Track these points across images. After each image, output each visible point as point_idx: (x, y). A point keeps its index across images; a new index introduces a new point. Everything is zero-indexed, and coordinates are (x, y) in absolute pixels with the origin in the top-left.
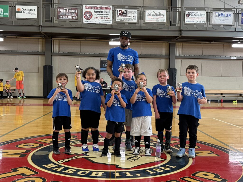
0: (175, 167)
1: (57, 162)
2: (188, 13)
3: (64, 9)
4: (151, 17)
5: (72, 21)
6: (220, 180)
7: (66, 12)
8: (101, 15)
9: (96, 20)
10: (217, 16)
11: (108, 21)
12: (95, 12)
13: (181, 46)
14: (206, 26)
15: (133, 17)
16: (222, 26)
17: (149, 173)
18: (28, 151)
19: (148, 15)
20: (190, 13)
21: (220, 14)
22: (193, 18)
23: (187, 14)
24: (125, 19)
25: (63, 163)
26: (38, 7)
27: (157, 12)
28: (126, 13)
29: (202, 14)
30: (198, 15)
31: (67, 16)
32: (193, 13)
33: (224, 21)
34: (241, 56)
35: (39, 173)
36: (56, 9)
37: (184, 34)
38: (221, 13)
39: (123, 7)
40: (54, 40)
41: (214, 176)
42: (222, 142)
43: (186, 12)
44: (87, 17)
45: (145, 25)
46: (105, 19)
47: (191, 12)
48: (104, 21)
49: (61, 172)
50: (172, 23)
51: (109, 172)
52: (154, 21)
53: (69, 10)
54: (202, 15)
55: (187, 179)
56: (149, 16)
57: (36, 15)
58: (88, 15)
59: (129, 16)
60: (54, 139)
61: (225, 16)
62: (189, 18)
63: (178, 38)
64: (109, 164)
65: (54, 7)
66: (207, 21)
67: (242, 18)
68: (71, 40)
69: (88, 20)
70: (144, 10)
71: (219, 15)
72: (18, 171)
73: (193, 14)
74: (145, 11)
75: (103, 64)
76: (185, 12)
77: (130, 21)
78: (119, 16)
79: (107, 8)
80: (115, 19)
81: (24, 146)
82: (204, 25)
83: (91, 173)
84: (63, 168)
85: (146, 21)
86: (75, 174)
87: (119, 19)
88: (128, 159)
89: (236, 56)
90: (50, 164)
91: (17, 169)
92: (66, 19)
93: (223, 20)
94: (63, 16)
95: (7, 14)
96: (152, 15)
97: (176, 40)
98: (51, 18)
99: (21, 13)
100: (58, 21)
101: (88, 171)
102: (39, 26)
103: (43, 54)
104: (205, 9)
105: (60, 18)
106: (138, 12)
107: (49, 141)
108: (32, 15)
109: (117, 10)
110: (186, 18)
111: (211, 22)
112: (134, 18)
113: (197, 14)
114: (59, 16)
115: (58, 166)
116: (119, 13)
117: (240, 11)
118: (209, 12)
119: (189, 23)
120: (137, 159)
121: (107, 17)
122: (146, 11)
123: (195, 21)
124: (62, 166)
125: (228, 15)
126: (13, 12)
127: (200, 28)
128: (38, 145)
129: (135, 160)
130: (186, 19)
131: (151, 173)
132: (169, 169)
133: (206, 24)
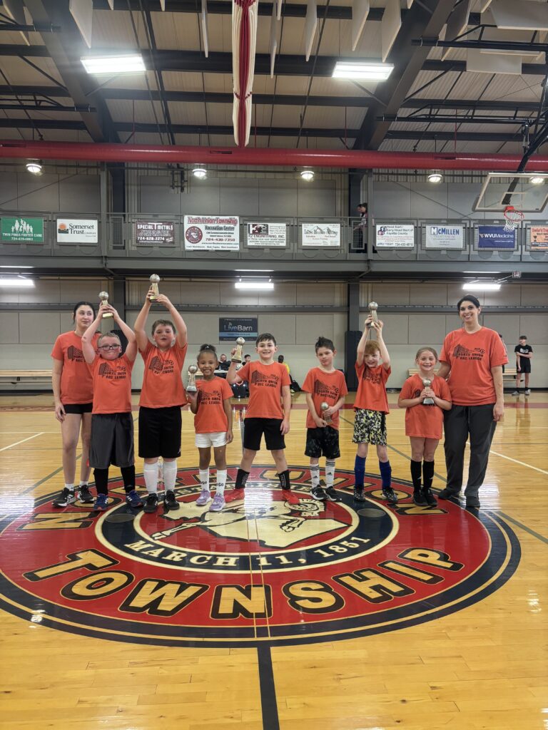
0: (368, 540)
1: (151, 536)
2: (381, 228)
3: (149, 225)
4: (312, 236)
5: (164, 246)
6: (449, 565)
7: (152, 229)
8: (219, 233)
9: (208, 243)
10: (434, 234)
11: (230, 246)
12: (207, 228)
13: (370, 290)
14: (414, 252)
15: (279, 236)
16: (444, 252)
17: (322, 555)
18: (95, 514)
19: (307, 233)
20: (384, 228)
21: (440, 230)
22: (390, 238)
23: (380, 231)
24: (264, 240)
26: (100, 221)
27: (324, 227)
28: (264, 229)
29: (407, 230)
30: (400, 232)
31: (155, 237)
32: (390, 228)
33: (448, 243)
35: (120, 562)
36: (133, 224)
37: (376, 268)
38: (442, 229)
39: (260, 219)
40: (131, 283)
41: (438, 556)
43: (377, 226)
44: (192, 237)
45: (301, 251)
46: (227, 242)
47: (386, 226)
48: (224, 245)
49: (159, 559)
51: (249, 556)
52: (318, 243)
53: (157, 225)
54: (407, 232)
56: (308, 235)
57: (95, 236)
58: (194, 235)
59: (271, 234)
61: (449, 234)
62: (382, 237)
63: (364, 275)
64: (247, 538)
65: (130, 221)
66: (416, 242)
67: (480, 236)
69: (195, 243)
70: (300, 224)
71: (438, 232)
72: (80, 558)
73: (390, 230)
74: (301, 226)
75: (225, 326)
76: (375, 227)
77: (274, 245)
78: (253, 235)
79: (229, 222)
80: (245, 241)
82: (411, 250)
83: (215, 558)
84: (163, 549)
85: (303, 244)
86: (184, 562)
87: (252, 241)
88: (281, 527)
90: (138, 541)
91: (77, 555)
92: (153, 242)
93: (446, 241)
94: (147, 238)
95: (40, 235)
96: (316, 232)
97: (361, 277)
98: (124, 241)
99: (68, 233)
100: (137, 246)
102: (102, 257)
104: (412, 220)
105: (140, 242)
106: (288, 227)
108: (87, 236)
109: (248, 223)
110: (377, 238)
111: (423, 245)
112: (280, 240)
113: (397, 230)
114: (139, 237)
115: (152, 546)
116: (252, 229)
117: (477, 224)
118: (419, 225)
119: (384, 247)
120: (298, 526)
121: (229, 238)
122: (303, 225)
123: (394, 243)
124: (160, 547)
125: (454, 232)
126: (52, 231)
127: (403, 256)
128: (112, 500)
129: (294, 528)
131: (325, 556)
132: (357, 545)
133: (415, 249)
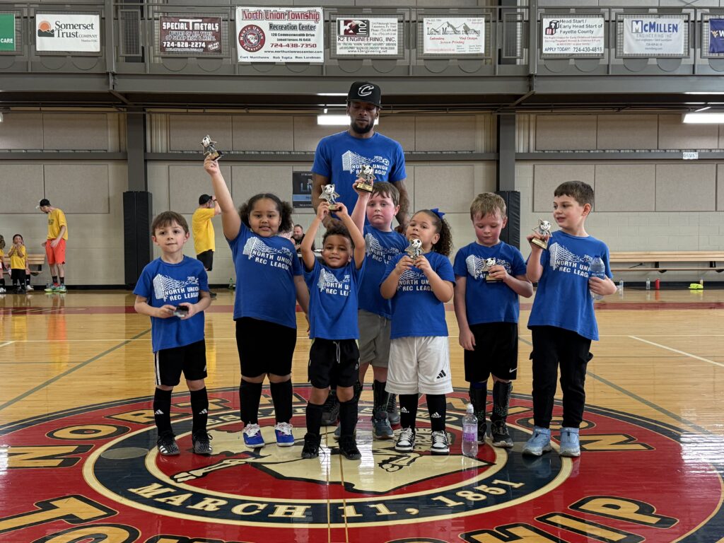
0: (521, 484)
1: (172, 478)
2: (551, 23)
3: (180, 22)
4: (439, 39)
5: (205, 55)
6: (654, 520)
7: (186, 29)
8: (292, 35)
9: (275, 51)
10: (637, 31)
11: (310, 55)
12: (271, 27)
13: (532, 125)
14: (604, 62)
15: (387, 39)
16: (653, 62)
17: (445, 503)
18: (85, 449)
19: (431, 33)
20: (556, 24)
21: (646, 25)
22: (565, 39)
23: (549, 28)
24: (363, 46)
25: (188, 482)
26: (103, 16)
27: (458, 22)
28: (363, 28)
29: (592, 27)
30: (582, 29)
31: (190, 43)
32: (566, 22)
33: (660, 47)
34: (711, 150)
35: (118, 512)
36: (156, 21)
37: (541, 88)
38: (650, 23)
39: (356, 11)
40: (153, 115)
41: (637, 508)
42: (661, 406)
43: (544, 20)
44: (250, 42)
45: (422, 63)
46: (304, 49)
47: (559, 20)
48: (299, 55)
49: (182, 508)
50: (504, 56)
51: (326, 504)
52: (450, 50)
53: (193, 23)
54: (592, 29)
55: (558, 519)
56: (433, 36)
57: (95, 41)
58: (252, 39)
59: (374, 36)
60: (160, 412)
61: (661, 31)
62: (552, 38)
63: (523, 101)
64: (325, 480)
65: (151, 16)
66: (607, 45)
67: (712, 35)
68: (204, 114)
69: (253, 51)
70: (420, 18)
71: (644, 27)
72: (56, 507)
73: (565, 27)
74: (422, 22)
75: (302, 184)
76: (540, 22)
77: (378, 53)
78: (346, 38)
79: (307, 16)
80: (332, 48)
81: (72, 432)
82: (599, 59)
83: (271, 508)
84: (189, 495)
85: (426, 52)
86: (224, 512)
87: (344, 47)
88: (381, 465)
89: (695, 150)
90: (149, 484)
91: (53, 503)
92: (188, 50)
93: (656, 42)
94: (179, 43)
95: (10, 41)
96: (445, 32)
97: (517, 105)
98: (143, 48)
100: (163, 58)
101: (262, 502)
102: (108, 74)
103: (120, 157)
104: (602, 10)
105: (167, 50)
106: (402, 24)
107: (144, 416)
108: (83, 41)
109: (337, 19)
110: (544, 40)
111: (618, 50)
112: (388, 44)
113: (577, 26)
114: (165, 43)
115: (172, 491)
116: (343, 28)
117: (707, 14)
118: (613, 18)
119: (555, 54)
120: (408, 464)
121: (308, 42)
122: (425, 20)
123: (572, 47)
125: (669, 28)
126: (28, 32)
127: (586, 68)
128: (115, 429)
129: (401, 467)
130: (546, 41)
131: (449, 505)
132: (502, 491)
133: (606, 56)
